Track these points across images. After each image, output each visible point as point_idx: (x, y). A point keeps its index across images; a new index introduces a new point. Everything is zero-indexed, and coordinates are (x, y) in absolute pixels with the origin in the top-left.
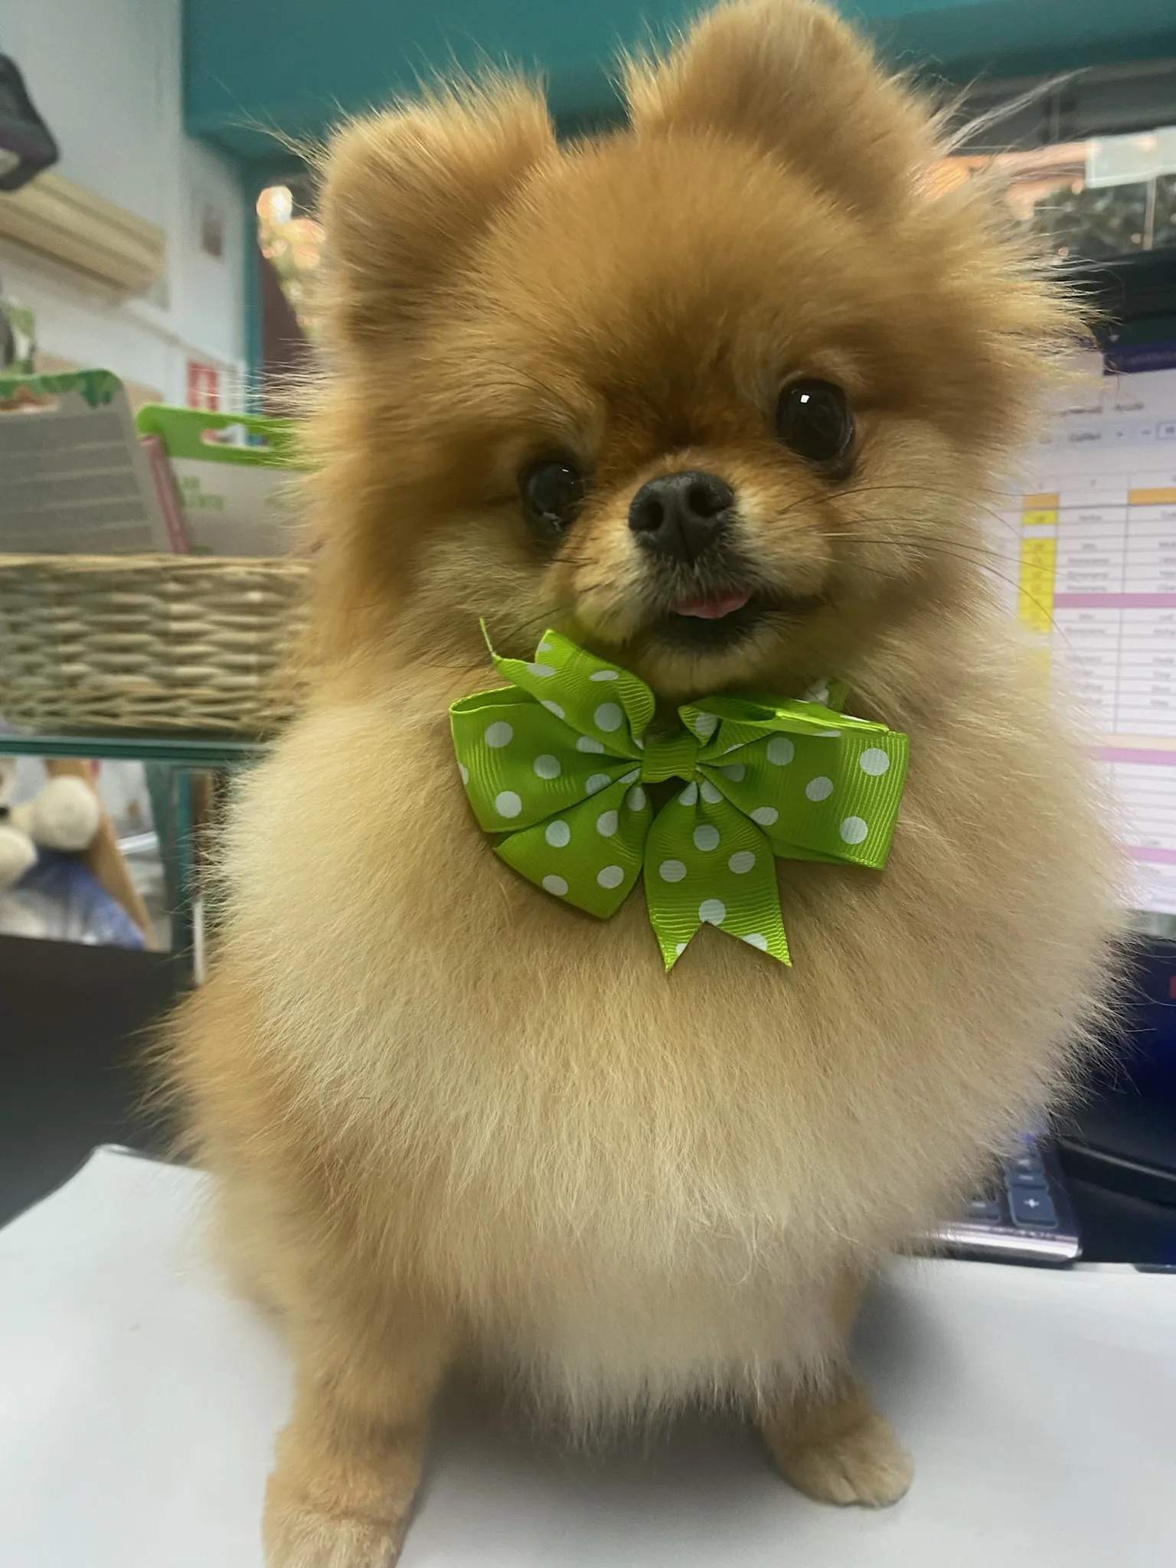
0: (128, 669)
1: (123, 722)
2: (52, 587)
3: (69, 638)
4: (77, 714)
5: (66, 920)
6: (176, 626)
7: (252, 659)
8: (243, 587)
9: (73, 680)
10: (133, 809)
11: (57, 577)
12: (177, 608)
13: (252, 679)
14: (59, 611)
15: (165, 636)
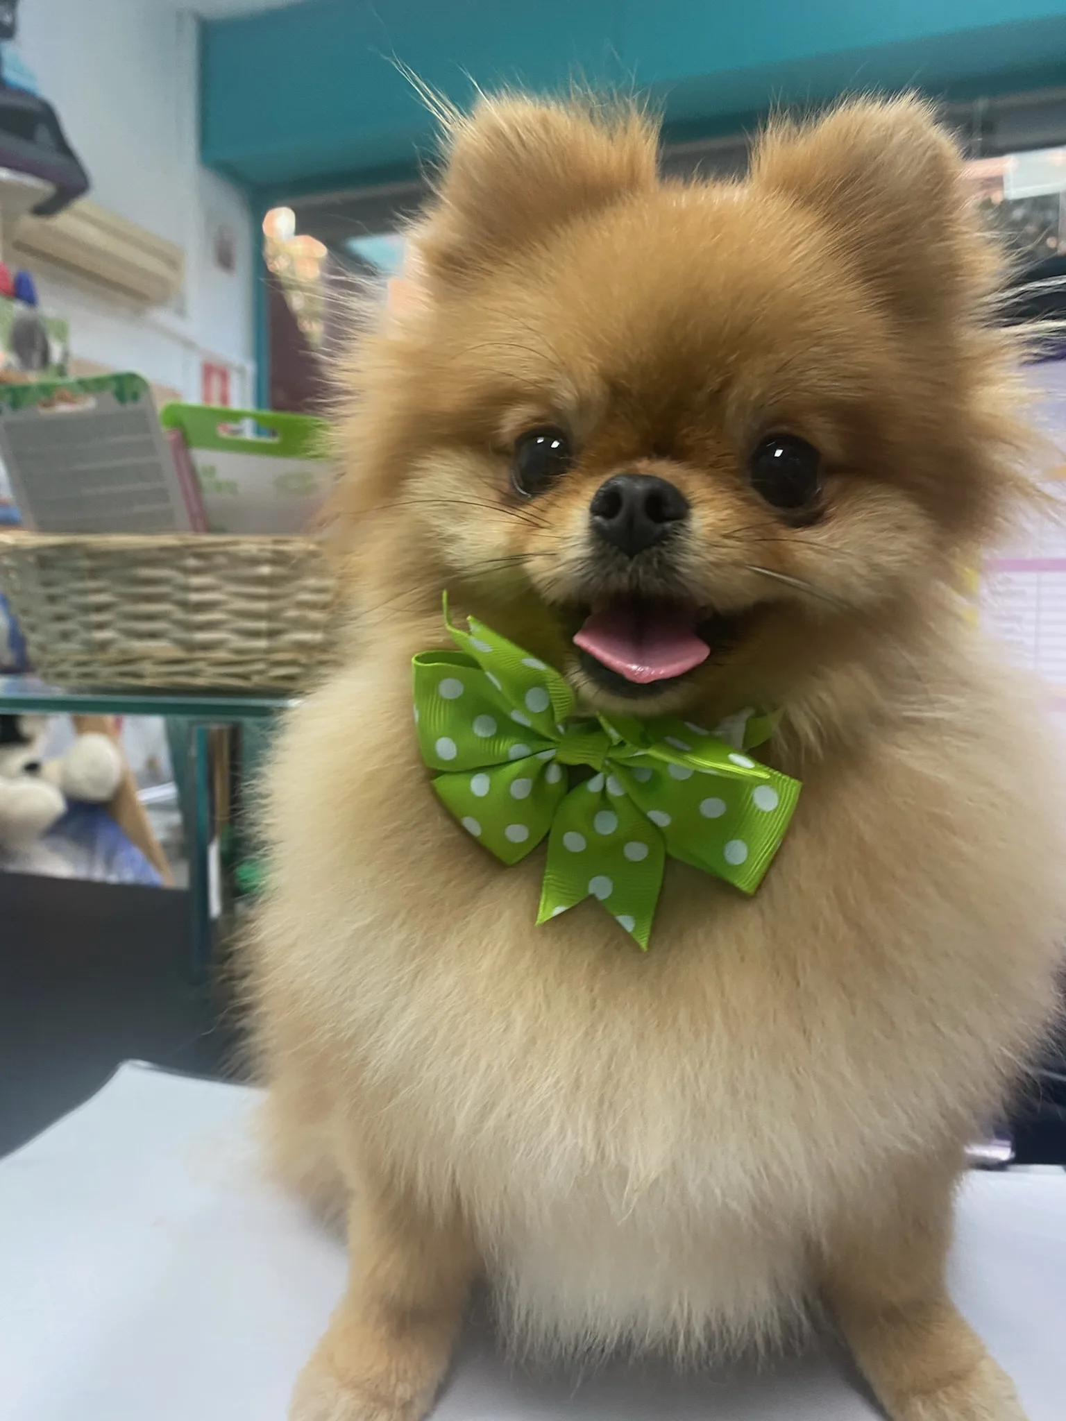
0: (153, 635)
1: (148, 682)
2: (86, 563)
3: (100, 608)
4: (106, 675)
5: (91, 862)
6: (195, 597)
7: (263, 625)
8: (255, 561)
9: (104, 646)
10: (151, 764)
11: (92, 554)
12: (196, 581)
13: (262, 643)
14: (92, 584)
15: (185, 605)
